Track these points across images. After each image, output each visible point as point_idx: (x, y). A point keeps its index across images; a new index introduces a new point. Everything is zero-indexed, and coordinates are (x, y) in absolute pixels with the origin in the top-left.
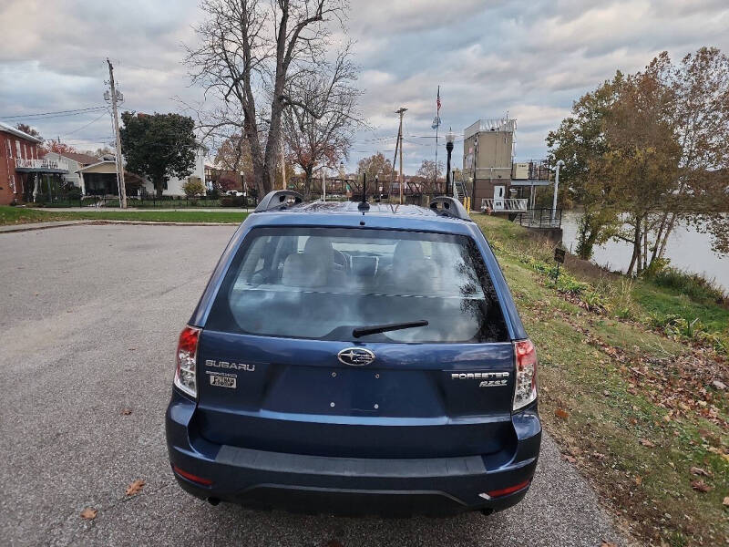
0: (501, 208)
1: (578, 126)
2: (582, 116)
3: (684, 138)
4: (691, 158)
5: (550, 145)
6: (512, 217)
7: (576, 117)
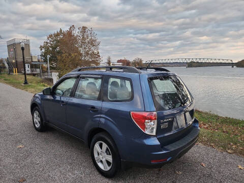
0: (29, 72)
1: (49, 44)
2: (51, 41)
3: (82, 51)
4: (85, 57)
5: (41, 50)
6: (34, 75)
7: (48, 41)
